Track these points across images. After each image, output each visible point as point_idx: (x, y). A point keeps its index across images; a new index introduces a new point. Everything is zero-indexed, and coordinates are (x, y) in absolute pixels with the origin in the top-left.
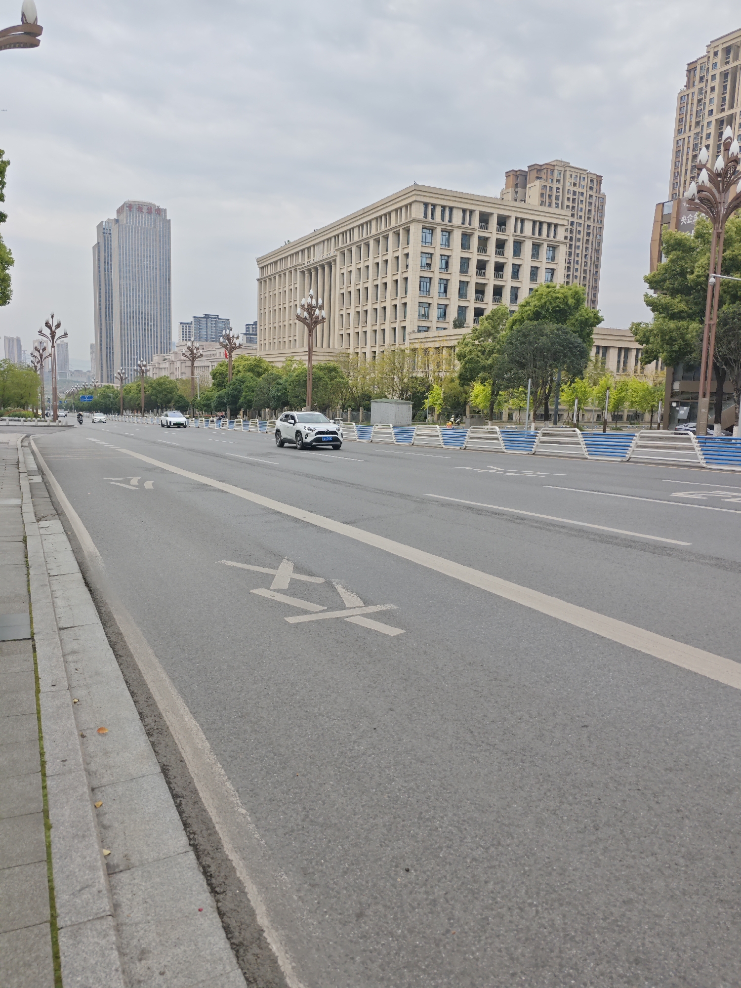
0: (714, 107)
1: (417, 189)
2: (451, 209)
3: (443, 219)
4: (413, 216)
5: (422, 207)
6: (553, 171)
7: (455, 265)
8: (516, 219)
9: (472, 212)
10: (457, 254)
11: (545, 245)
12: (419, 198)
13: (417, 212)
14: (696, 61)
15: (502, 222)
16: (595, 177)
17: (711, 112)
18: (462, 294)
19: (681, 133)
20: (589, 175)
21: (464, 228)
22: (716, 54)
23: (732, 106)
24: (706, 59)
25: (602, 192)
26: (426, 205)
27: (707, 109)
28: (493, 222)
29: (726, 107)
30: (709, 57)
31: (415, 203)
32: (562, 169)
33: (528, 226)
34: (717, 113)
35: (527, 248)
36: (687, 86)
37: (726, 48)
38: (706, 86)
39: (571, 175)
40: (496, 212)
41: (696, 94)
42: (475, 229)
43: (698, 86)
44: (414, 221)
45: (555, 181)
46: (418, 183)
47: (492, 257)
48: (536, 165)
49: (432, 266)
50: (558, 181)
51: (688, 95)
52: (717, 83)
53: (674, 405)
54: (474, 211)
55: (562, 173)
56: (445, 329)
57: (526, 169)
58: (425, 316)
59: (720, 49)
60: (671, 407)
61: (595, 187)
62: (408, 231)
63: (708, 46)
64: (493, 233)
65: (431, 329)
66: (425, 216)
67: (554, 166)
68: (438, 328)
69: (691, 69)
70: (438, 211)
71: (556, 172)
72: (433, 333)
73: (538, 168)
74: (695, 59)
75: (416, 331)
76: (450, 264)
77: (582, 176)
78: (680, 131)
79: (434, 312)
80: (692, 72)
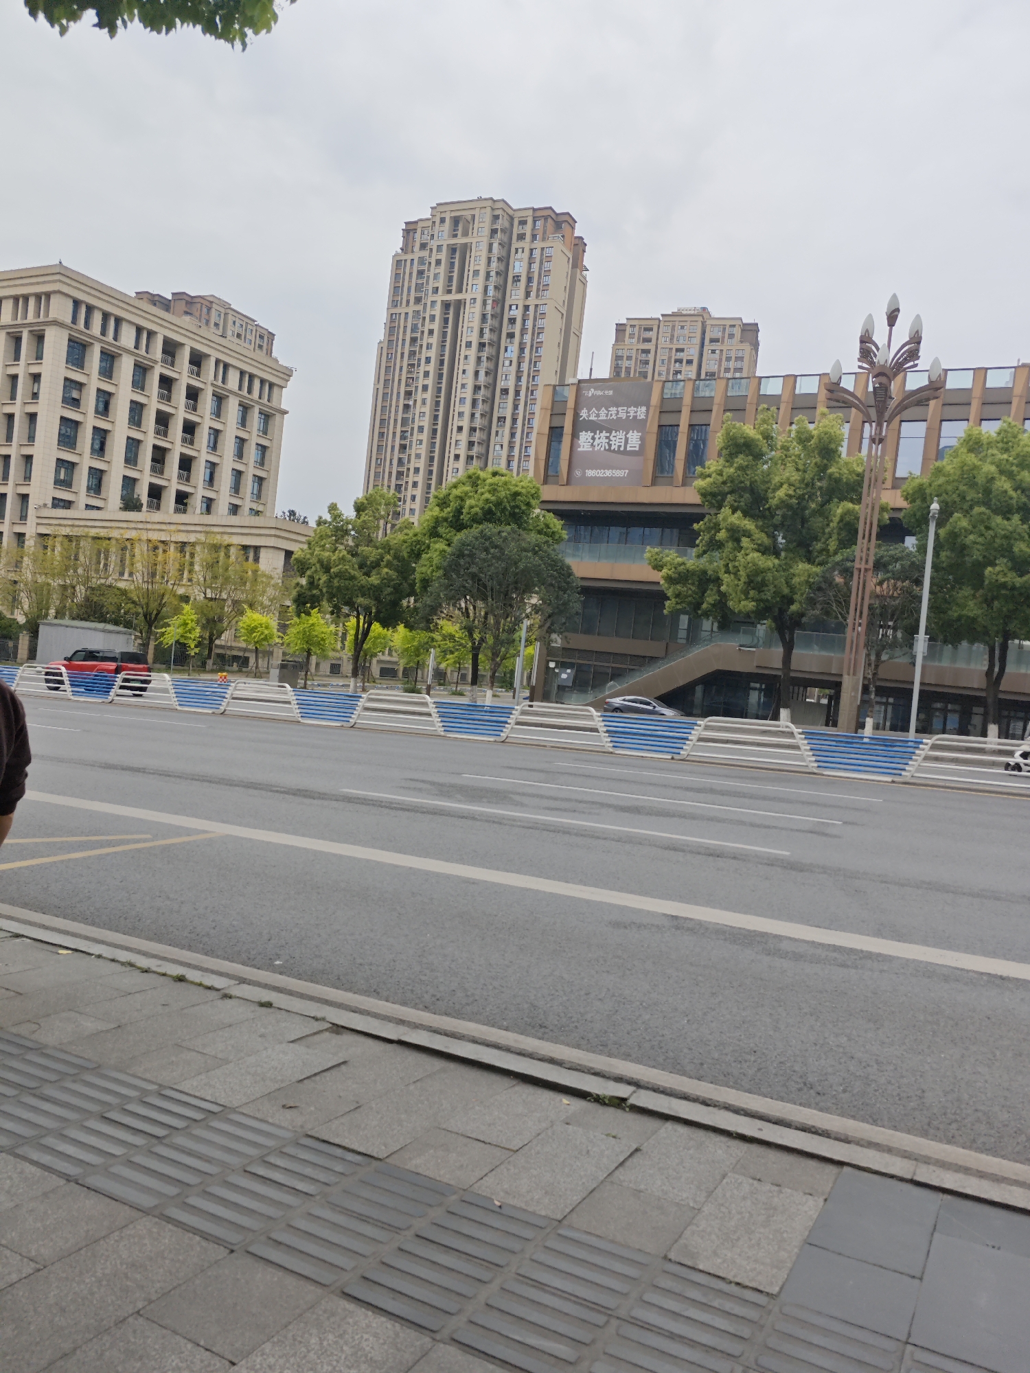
0: (440, 284)
1: (61, 272)
2: (118, 321)
3: (103, 333)
4: (53, 315)
5: (70, 304)
6: (209, 309)
7: (121, 410)
8: (218, 362)
9: (151, 334)
10: (124, 394)
11: (256, 410)
12: (65, 289)
13: (60, 309)
14: (416, 222)
15: (197, 360)
16: (266, 333)
17: (436, 290)
18: (131, 458)
19: (396, 306)
20: (259, 329)
21: (137, 355)
22: (443, 220)
23: (460, 290)
24: (430, 223)
25: (274, 355)
26: (77, 303)
27: (432, 285)
28: (184, 356)
29: (454, 288)
30: (434, 222)
31: (58, 296)
32: (222, 310)
33: (233, 377)
34: (443, 293)
35: (232, 407)
36: (404, 250)
37: (455, 217)
38: (430, 256)
39: (234, 323)
40: (189, 344)
41: (416, 262)
42: (155, 362)
43: (418, 254)
44: (55, 323)
45: (212, 324)
46: (64, 264)
47: (180, 411)
48: (184, 293)
49: (82, 402)
50: (216, 325)
51: (406, 261)
52: (443, 256)
53: (552, 665)
54: (156, 333)
55: (222, 316)
56: (98, 508)
57: (170, 297)
58: (65, 483)
59: (448, 216)
60: (548, 667)
61: (265, 345)
62: (40, 338)
63: (432, 208)
64: (183, 374)
65: (73, 506)
66: (74, 320)
67: (212, 302)
68: (87, 505)
69: (410, 230)
70: (97, 319)
71: (213, 312)
72: (78, 512)
73: (189, 299)
74: (415, 219)
75: (50, 505)
76: (111, 407)
77: (249, 327)
78: (394, 303)
79: (82, 479)
80: (411, 234)
